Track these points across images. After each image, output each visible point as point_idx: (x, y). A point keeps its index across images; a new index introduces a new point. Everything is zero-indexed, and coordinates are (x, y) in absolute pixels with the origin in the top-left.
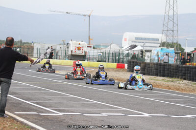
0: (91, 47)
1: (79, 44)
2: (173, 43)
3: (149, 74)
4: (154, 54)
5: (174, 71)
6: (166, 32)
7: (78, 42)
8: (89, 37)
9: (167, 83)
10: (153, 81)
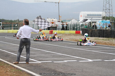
0: (60, 22)
1: (53, 20)
2: (109, 16)
3: (95, 37)
4: (98, 24)
5: (109, 33)
6: (105, 10)
7: (52, 19)
8: (59, 15)
9: (105, 41)
10: (97, 40)
